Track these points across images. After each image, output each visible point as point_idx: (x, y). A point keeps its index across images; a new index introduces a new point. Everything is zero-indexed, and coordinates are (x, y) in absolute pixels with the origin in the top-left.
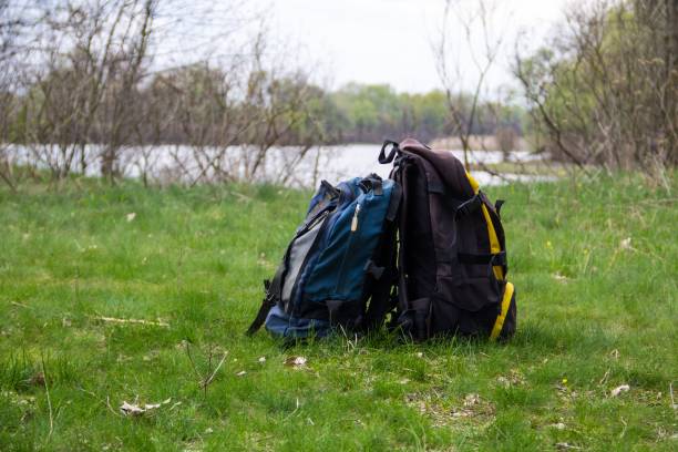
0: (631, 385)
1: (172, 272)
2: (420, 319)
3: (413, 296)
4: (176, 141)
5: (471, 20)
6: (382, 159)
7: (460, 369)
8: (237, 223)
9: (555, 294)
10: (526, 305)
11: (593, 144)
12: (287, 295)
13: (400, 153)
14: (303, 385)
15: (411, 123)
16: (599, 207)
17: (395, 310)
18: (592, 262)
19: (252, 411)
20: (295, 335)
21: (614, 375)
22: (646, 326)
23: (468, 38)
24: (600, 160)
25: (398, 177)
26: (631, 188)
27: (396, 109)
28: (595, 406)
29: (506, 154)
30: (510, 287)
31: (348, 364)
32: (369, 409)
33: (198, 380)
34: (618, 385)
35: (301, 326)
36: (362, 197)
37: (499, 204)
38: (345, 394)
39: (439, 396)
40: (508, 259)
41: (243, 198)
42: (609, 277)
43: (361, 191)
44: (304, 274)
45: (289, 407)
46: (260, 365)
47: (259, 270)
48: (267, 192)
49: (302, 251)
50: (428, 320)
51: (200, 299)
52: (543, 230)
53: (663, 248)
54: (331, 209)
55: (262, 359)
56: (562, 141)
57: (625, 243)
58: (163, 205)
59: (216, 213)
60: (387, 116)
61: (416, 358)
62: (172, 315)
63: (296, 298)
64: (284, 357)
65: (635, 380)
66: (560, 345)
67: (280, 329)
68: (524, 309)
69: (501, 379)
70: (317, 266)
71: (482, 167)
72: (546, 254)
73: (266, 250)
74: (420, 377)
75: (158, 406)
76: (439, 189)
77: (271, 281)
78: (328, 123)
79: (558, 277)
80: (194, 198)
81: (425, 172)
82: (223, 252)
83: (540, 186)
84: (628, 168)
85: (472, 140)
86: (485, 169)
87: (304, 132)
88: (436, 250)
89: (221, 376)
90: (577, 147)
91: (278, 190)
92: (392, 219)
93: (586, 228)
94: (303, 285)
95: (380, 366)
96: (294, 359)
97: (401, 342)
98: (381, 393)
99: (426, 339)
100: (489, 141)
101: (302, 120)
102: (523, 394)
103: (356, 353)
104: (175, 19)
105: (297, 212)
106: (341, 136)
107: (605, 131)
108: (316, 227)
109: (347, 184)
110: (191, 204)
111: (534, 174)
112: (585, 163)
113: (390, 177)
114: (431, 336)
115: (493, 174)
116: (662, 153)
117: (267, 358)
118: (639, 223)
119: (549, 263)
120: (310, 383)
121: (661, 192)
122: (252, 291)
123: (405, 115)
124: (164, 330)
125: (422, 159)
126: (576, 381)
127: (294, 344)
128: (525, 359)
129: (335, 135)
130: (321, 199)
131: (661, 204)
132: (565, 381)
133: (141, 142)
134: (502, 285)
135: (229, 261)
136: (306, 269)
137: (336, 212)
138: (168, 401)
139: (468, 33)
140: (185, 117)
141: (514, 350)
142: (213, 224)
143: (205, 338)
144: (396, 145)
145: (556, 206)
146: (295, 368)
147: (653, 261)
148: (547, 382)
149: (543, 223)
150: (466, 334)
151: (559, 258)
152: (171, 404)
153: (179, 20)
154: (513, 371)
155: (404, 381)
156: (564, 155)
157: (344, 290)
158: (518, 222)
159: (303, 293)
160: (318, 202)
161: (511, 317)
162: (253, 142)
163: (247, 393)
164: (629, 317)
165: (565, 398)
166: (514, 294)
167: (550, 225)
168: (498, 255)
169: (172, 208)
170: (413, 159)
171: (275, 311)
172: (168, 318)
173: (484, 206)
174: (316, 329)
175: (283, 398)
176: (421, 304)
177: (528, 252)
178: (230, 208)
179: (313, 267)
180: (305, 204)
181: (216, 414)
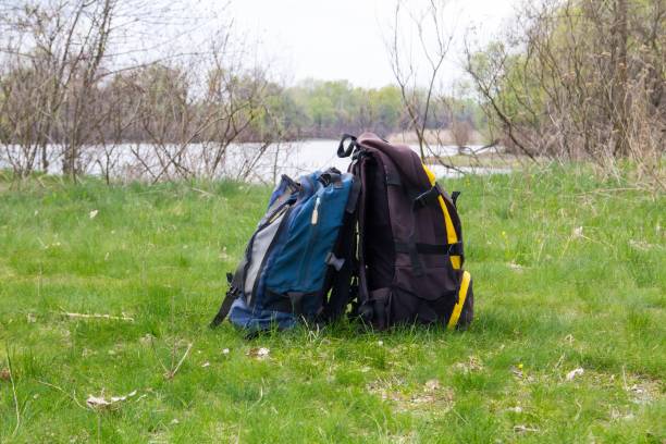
0: (585, 368)
1: (136, 267)
2: (380, 308)
3: (372, 286)
4: (137, 139)
5: (423, 17)
6: (341, 153)
7: (420, 357)
8: (198, 218)
9: (510, 283)
10: (483, 293)
11: (545, 136)
12: (249, 287)
13: (358, 146)
14: (266, 375)
15: (369, 118)
16: (552, 196)
17: (356, 300)
18: (546, 250)
19: (217, 402)
20: (258, 326)
21: (569, 359)
22: (598, 311)
23: (420, 35)
24: (552, 151)
25: (357, 170)
26: (582, 179)
27: (353, 105)
28: (551, 390)
29: (461, 148)
30: (467, 276)
31: (310, 353)
32: (331, 398)
33: (162, 372)
34: (572, 368)
35: (264, 317)
36: (321, 190)
37: (455, 195)
38: (309, 383)
39: (399, 383)
40: (465, 249)
41: (204, 193)
42: (562, 264)
43: (322, 186)
44: (266, 267)
45: (253, 397)
46: (224, 357)
47: (222, 264)
48: (228, 188)
49: (263, 245)
50: (388, 309)
51: (165, 293)
52: (498, 220)
53: (614, 236)
54: (291, 202)
55: (226, 351)
56: (515, 134)
57: (577, 231)
58: (125, 202)
59: (178, 209)
60: (344, 112)
61: (377, 347)
62: (136, 308)
63: (259, 291)
64: (247, 348)
65: (589, 363)
66: (516, 331)
67: (243, 321)
68: (480, 297)
69: (460, 365)
70: (279, 259)
71: (438, 160)
72: (501, 244)
73: (228, 245)
74: (381, 365)
75: (124, 398)
76: (396, 181)
77: (234, 273)
78: (287, 119)
79: (513, 266)
80: (156, 194)
81: (382, 164)
82: (185, 247)
83: (494, 179)
84: (579, 159)
85: (427, 133)
86: (441, 163)
87: (263, 129)
88: (396, 241)
89: (185, 368)
90: (530, 140)
91: (238, 185)
92: (351, 212)
93: (540, 218)
94: (265, 278)
95: (341, 355)
96: (257, 350)
97: (362, 331)
98: (343, 381)
99: (386, 327)
100: (445, 135)
101: (261, 116)
102: (481, 380)
103: (318, 343)
104: (134, 18)
105: (258, 206)
106: (299, 131)
107: (557, 124)
108: (278, 221)
109: (307, 178)
110: (153, 201)
111: (488, 166)
112: (538, 155)
113: (349, 171)
114: (391, 325)
115: (448, 167)
116: (611, 144)
117: (231, 349)
118: (590, 212)
119: (504, 253)
120: (273, 374)
121: (611, 182)
122: (215, 284)
123: (362, 111)
124: (129, 324)
125: (380, 152)
126: (533, 366)
127: (257, 336)
128: (483, 346)
129: (294, 131)
130: (281, 192)
131: (611, 193)
132: (521, 366)
133: (102, 141)
134: (459, 274)
135: (192, 255)
136: (268, 262)
137: (296, 206)
138: (134, 393)
139: (420, 31)
140: (145, 116)
141: (472, 337)
142: (175, 219)
143: (169, 331)
144: (354, 139)
145: (511, 197)
146: (259, 359)
147: (605, 249)
148: (504, 367)
149: (498, 214)
150: (425, 322)
151: (513, 246)
152: (136, 396)
153: (137, 20)
154: (471, 358)
155: (366, 369)
156: (517, 147)
157: (305, 281)
158: (474, 213)
159: (265, 286)
160: (278, 197)
161: (468, 306)
162: (212, 140)
163: (211, 383)
164: (583, 303)
165: (521, 383)
166: (471, 282)
167: (505, 216)
168: (455, 245)
169: (135, 204)
170: (371, 153)
171: (238, 303)
172: (132, 313)
173: (440, 198)
174: (279, 320)
175: (246, 389)
176: (381, 294)
177: (484, 240)
178: (192, 204)
179: (274, 260)
180: (265, 199)
181: (182, 404)
